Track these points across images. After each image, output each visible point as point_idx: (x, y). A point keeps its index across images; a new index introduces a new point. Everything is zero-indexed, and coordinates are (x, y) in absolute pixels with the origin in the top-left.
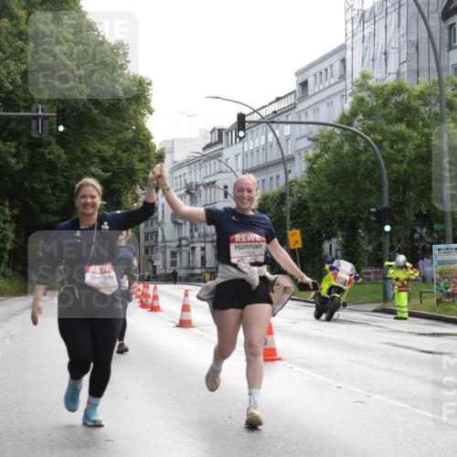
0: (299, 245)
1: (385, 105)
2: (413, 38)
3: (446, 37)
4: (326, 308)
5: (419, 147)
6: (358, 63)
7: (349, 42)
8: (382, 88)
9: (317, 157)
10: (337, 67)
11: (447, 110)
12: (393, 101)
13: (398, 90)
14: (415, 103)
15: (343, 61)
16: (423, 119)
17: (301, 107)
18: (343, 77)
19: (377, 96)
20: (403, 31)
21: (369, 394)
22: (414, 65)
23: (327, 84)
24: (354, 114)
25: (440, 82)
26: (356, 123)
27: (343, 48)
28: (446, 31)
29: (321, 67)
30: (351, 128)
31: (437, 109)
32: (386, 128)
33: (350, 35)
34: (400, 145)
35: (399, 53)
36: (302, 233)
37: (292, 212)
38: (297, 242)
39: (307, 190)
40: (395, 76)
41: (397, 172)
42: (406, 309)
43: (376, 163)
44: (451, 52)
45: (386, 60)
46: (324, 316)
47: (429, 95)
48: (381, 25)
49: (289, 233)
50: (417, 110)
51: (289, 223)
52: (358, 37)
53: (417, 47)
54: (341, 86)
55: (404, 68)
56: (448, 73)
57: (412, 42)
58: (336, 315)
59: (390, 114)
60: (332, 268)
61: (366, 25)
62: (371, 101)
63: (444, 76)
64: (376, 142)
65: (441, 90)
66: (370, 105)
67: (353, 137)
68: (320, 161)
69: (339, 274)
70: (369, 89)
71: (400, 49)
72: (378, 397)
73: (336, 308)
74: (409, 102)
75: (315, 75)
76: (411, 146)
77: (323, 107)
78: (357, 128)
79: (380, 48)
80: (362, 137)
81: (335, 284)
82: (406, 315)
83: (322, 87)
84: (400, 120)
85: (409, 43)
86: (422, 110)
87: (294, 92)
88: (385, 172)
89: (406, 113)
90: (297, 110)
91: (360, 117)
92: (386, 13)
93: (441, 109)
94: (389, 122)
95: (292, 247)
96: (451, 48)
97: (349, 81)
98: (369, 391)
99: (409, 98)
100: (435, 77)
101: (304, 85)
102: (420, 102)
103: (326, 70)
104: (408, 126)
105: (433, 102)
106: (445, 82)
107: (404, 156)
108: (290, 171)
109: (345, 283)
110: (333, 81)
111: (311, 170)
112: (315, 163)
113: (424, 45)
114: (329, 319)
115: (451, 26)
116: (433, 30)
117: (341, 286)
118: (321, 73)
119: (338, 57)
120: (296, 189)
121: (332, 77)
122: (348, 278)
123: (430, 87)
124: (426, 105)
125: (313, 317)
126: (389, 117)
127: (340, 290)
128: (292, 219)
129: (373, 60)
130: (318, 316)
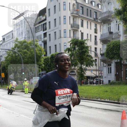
0: (4, 77)
1: (22, 45)
2: (28, 30)
3: (35, 30)
4: (10, 92)
5: (30, 55)
6: (16, 35)
7: (14, 30)
8: (21, 42)
9: (7, 57)
10: (11, 35)
11: (35, 47)
12: (24, 45)
13: (25, 42)
14: (29, 45)
15: (13, 34)
16: (30, 49)
17: (3, 44)
18: (13, 38)
19: (20, 43)
20: (26, 28)
21: (19, 114)
22: (28, 36)
23: (9, 39)
24: (15, 47)
25: (34, 41)
26: (16, 49)
27: (12, 31)
28: (35, 29)
29: (8, 35)
30: (15, 51)
31: (33, 46)
32: (22, 50)
33: (14, 28)
34: (26, 55)
35: (25, 33)
36: (4, 74)
37: (2, 69)
38: (3, 76)
39: (5, 64)
40: (24, 38)
41: (25, 61)
42: (27, 91)
43: (20, 59)
44: (36, 33)
45: (22, 34)
46: (10, 94)
47: (32, 43)
48: (21, 26)
49: (2, 74)
50: (29, 47)
51: (1, 71)
52: (16, 29)
53: (29, 32)
54: (12, 40)
55: (26, 36)
56: (35, 39)
57: (28, 31)
58: (12, 93)
59: (23, 47)
60: (11, 83)
61: (17, 26)
62: (19, 45)
63: (34, 39)
64: (21, 54)
65: (34, 42)
66: (18, 46)
67: (15, 53)
68: (8, 58)
69: (13, 84)
70: (18, 42)
71: (25, 32)
72: (21, 115)
73: (12, 92)
74: (27, 45)
75: (6, 37)
76: (28, 55)
77: (8, 44)
78: (16, 50)
79: (21, 32)
80: (17, 53)
81: (12, 86)
82: (27, 93)
83: (8, 40)
84: (25, 49)
85: (27, 31)
86: (30, 46)
87: (2, 41)
88: (23, 61)
89: (27, 47)
90: (3, 45)
91: (17, 48)
92: (22, 24)
93: (34, 47)
94: (23, 49)
95: (2, 77)
96: (36, 32)
97: (14, 39)
98: (20, 114)
99: (27, 44)
100: (33, 39)
101: (4, 39)
102: (30, 45)
103: (9, 36)
104: (27, 50)
105: (32, 45)
106: (35, 40)
107: (27, 57)
108: (1, 59)
109: (14, 86)
110: (10, 39)
111: (6, 60)
112: (7, 58)
113: (30, 31)
114: (11, 94)
115: (36, 28)
116: (32, 29)
117: (13, 87)
118: (8, 37)
119: (11, 33)
120: (3, 64)
121: (10, 37)
122: (15, 85)
123: (32, 42)
124: (31, 45)
125: (7, 94)
126: (23, 48)
127: (13, 88)
128: (2, 70)
129: (19, 34)
130: (8, 94)
